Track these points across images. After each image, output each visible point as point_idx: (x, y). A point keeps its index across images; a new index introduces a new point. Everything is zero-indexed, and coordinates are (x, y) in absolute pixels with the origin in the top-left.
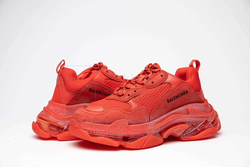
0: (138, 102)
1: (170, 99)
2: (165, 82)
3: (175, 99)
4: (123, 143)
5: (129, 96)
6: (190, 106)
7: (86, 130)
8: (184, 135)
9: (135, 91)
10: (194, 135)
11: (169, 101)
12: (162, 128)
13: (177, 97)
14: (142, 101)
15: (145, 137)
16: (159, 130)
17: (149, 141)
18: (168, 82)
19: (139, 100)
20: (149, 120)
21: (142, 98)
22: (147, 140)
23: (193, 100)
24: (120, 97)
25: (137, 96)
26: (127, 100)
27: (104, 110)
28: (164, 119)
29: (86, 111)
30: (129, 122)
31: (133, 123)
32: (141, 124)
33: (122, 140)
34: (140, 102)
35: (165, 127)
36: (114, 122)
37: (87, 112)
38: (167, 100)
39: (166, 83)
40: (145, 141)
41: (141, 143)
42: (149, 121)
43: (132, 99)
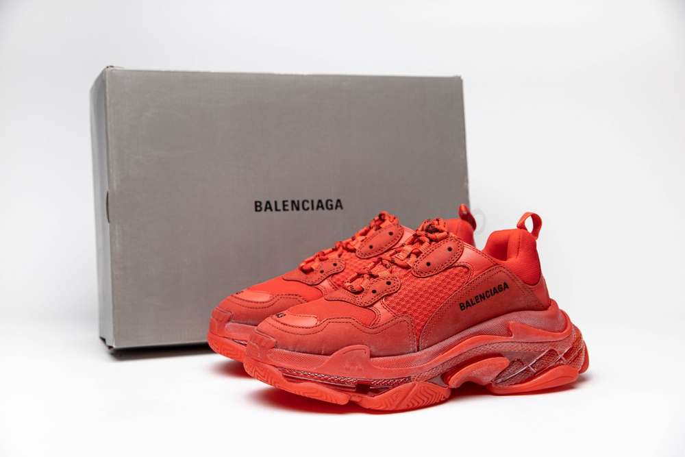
0: (393, 308)
1: (467, 302)
2: (456, 264)
3: (478, 302)
4: (356, 398)
5: (375, 294)
6: (513, 319)
7: (277, 367)
8: (499, 380)
9: (389, 283)
10: (521, 383)
11: (464, 306)
12: (447, 367)
13: (483, 297)
14: (404, 306)
15: (405, 384)
16: (440, 370)
17: (416, 395)
18: (462, 264)
19: (398, 304)
20: (418, 347)
21: (402, 300)
22: (411, 392)
23: (520, 305)
24: (356, 296)
25: (393, 294)
26: (370, 303)
27: (318, 323)
28: (451, 347)
29: (279, 325)
30: (371, 351)
31: (381, 353)
32: (399, 357)
33: (354, 390)
34: (398, 307)
35: (453, 363)
36: (337, 350)
37: (282, 326)
38: (460, 304)
39: (458, 266)
40: (408, 394)
41: (396, 397)
42: (418, 350)
43: (380, 300)
